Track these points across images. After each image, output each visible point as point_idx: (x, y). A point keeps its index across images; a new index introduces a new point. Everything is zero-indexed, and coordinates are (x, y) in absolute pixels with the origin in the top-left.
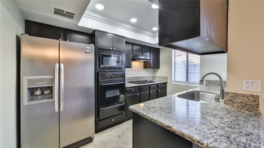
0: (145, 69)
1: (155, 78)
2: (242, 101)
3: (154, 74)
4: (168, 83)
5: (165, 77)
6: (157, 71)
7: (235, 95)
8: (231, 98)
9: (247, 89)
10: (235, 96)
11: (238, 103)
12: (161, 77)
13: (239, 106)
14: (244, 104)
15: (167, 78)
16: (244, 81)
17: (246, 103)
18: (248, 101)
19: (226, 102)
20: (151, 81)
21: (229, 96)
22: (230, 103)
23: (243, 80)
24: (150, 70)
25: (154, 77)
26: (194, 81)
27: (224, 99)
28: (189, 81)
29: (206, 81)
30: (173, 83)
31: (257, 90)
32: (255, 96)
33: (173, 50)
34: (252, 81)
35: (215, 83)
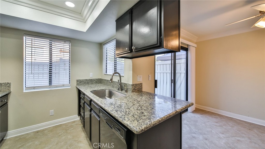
8: (135, 87)
9: (139, 81)
14: (139, 89)
15: (8, 84)
18: (140, 87)
22: (134, 90)
23: (137, 76)
27: (132, 89)
28: (52, 85)
29: (77, 81)
30: (24, 91)
31: (141, 81)
32: (141, 84)
33: (24, 37)
34: (140, 76)
35: (85, 82)
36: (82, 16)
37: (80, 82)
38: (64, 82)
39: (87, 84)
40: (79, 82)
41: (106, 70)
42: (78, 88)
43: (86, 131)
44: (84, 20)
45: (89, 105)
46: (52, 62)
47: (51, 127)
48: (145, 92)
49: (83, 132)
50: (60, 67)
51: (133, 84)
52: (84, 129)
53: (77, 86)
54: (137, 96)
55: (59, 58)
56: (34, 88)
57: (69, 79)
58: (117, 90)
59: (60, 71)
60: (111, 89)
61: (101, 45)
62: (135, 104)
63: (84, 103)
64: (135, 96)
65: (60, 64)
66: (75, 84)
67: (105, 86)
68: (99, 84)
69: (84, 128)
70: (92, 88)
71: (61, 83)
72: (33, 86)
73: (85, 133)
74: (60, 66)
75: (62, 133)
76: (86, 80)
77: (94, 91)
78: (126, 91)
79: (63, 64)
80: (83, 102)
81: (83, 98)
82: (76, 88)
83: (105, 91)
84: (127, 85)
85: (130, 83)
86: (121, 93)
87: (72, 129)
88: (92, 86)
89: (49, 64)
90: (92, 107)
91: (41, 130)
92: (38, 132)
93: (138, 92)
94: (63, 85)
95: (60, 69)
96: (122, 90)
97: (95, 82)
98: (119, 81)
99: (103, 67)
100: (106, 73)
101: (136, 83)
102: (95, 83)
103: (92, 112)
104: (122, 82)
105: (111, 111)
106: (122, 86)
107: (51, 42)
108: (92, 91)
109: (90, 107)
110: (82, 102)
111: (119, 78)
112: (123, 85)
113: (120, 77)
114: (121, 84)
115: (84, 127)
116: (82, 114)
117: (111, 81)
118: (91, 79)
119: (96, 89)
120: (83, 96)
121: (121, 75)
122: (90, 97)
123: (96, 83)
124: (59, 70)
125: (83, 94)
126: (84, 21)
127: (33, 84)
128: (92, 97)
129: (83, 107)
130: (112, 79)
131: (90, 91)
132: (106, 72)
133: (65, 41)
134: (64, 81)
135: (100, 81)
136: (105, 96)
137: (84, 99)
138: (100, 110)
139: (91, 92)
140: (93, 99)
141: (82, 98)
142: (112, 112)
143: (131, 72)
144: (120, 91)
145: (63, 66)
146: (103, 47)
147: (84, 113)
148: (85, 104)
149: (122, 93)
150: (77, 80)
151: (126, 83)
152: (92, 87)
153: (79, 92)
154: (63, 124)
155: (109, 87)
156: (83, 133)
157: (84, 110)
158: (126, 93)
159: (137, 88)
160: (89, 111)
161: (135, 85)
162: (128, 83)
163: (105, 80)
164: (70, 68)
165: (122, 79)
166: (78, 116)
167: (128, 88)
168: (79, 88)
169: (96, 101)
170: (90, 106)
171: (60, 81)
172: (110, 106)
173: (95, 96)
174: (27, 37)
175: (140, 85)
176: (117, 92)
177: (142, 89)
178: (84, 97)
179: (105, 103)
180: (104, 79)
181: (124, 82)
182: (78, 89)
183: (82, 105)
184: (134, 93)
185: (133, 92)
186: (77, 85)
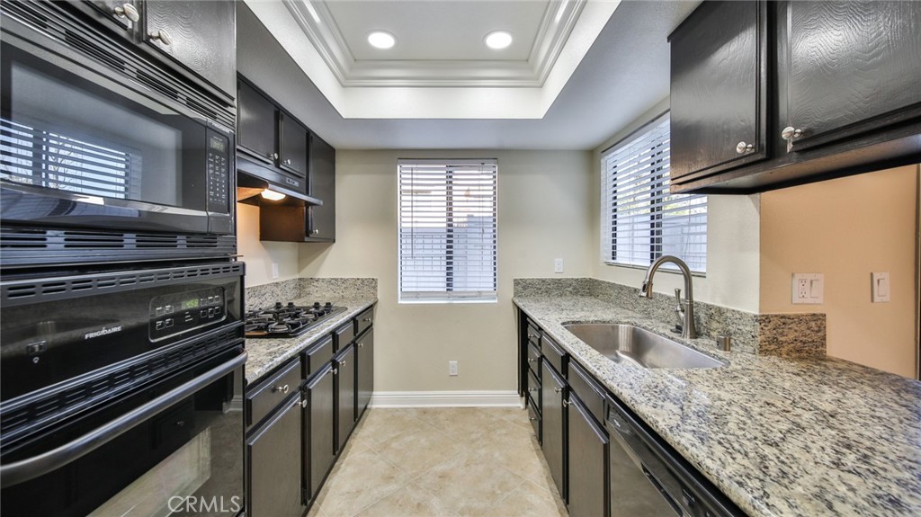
0: (263, 245)
1: (311, 289)
2: (797, 334)
3: (300, 268)
4: (379, 304)
5: (363, 280)
6: (321, 256)
7: (783, 320)
8: (775, 332)
9: (801, 301)
10: (784, 323)
11: (789, 344)
12: (344, 281)
13: (791, 351)
14: (801, 341)
15: (372, 283)
16: (798, 276)
17: (803, 339)
18: (809, 332)
19: (764, 348)
20: (285, 305)
21: (771, 326)
22: (773, 347)
23: (793, 275)
24: (287, 249)
25: (302, 285)
26: (478, 285)
27: (759, 339)
28: (454, 290)
29: (517, 282)
30: (399, 302)
31: (818, 301)
32: (819, 319)
33: (399, 167)
34: (809, 277)
35: (538, 289)
36: (532, 69)
37: (524, 288)
38: (482, 285)
39: (544, 294)
40: (520, 288)
41: (614, 247)
42: (520, 305)
43: (545, 456)
44: (537, 79)
45: (559, 370)
46: (452, 226)
47: (451, 408)
48: (851, 364)
49: (538, 455)
50: (469, 241)
51: (767, 317)
52: (539, 447)
53: (516, 301)
54: (799, 379)
55: (466, 214)
56: (417, 295)
57: (492, 275)
58: (668, 332)
59: (469, 252)
60: (644, 324)
61: (592, 156)
62: (804, 424)
63: (540, 360)
64: (786, 377)
65: (469, 230)
66: (509, 292)
67: (612, 310)
68: (587, 299)
69: (541, 445)
70: (565, 312)
71: (473, 286)
72: (414, 290)
73: (544, 461)
74: (469, 235)
75: (479, 435)
76: (543, 281)
77: (573, 322)
78: (725, 344)
79: (477, 230)
80: (538, 356)
81: (536, 343)
82: (511, 304)
83: (615, 329)
84: (729, 315)
85: (742, 310)
86: (693, 347)
87: (504, 431)
88: (565, 302)
89: (445, 231)
90: (571, 383)
91: (431, 408)
92: (425, 411)
93: (801, 359)
94: (479, 294)
95: (469, 246)
96: (696, 334)
97: (570, 289)
98: (683, 296)
99: (602, 237)
100: (613, 258)
101: (781, 313)
102: (571, 292)
103: (572, 400)
104: (695, 299)
105: (671, 430)
106: (698, 319)
107: (450, 169)
108: (568, 322)
109: (565, 381)
110: (534, 354)
111: (680, 282)
112: (702, 315)
113: (688, 276)
114: (691, 308)
115: (540, 439)
116: (534, 394)
117: (644, 294)
118: (560, 280)
119: (578, 315)
120: (535, 336)
121: (691, 269)
122: (566, 344)
123: (576, 293)
124: (466, 248)
125: (537, 327)
126: (539, 83)
127: (414, 284)
128: (570, 348)
129: (537, 374)
130: (650, 283)
131: (561, 322)
132: (614, 254)
133: (483, 161)
134: (482, 280)
135: (588, 289)
136: (616, 346)
137: (540, 344)
138: (609, 407)
139: (563, 324)
140: (577, 354)
141: (532, 339)
142: (677, 439)
143: (754, 258)
144: (688, 340)
145: (478, 236)
146: (602, 161)
147: (540, 392)
148: (544, 363)
149: (700, 348)
150: (515, 280)
151: (718, 303)
152: (563, 307)
153: (524, 320)
154: (481, 410)
155: (630, 313)
156: (537, 459)
157: (541, 384)
158: (721, 353)
159: (791, 337)
160: (560, 393)
161: (775, 321)
162: (732, 308)
163: (612, 286)
164: (495, 242)
165: (694, 288)
166: (518, 395)
167: (732, 328)
168: (522, 307)
169: (590, 365)
170: (564, 377)
171: (469, 280)
172: (660, 403)
173: (582, 343)
174: (404, 166)
175: (813, 324)
176: (672, 339)
177: (823, 345)
178: (540, 340)
179: (633, 381)
180: (604, 282)
181: (709, 303)
182: (518, 308)
183: (534, 366)
184: (774, 359)
185: (764, 351)
186: (516, 294)
